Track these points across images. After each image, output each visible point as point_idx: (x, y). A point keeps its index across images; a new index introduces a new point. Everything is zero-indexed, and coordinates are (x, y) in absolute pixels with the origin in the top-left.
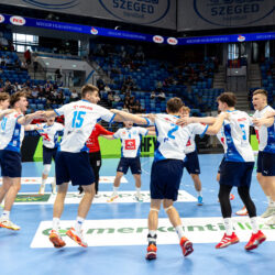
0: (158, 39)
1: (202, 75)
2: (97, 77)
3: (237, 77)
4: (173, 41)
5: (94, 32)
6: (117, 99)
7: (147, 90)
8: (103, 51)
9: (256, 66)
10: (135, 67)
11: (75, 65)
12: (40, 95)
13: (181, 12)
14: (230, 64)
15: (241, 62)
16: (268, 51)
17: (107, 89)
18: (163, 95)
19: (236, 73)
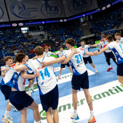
0: (61, 21)
1: (76, 28)
2: (47, 35)
4: (65, 20)
5: (43, 23)
6: (54, 40)
7: (62, 35)
8: (47, 28)
9: (89, 22)
10: (57, 30)
12: (32, 44)
14: (83, 23)
15: (85, 22)
16: (91, 17)
17: (51, 38)
18: (66, 36)
19: (85, 25)
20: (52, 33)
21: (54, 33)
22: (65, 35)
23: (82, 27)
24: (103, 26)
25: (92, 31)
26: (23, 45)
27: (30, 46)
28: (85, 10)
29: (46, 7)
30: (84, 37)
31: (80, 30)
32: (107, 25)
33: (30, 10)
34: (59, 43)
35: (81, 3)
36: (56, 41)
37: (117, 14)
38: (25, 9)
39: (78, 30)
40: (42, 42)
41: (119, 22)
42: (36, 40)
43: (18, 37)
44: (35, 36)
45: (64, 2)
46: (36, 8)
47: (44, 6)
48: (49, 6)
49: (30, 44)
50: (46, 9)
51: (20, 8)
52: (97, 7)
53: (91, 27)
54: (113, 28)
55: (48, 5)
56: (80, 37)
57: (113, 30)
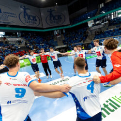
1: (51, 38)
2: (25, 42)
3: (59, 38)
6: (32, 47)
8: (24, 35)
9: (62, 35)
10: (34, 38)
11: (17, 39)
13: (43, 23)
14: (57, 35)
15: (59, 34)
16: (64, 31)
17: (28, 45)
19: (59, 37)
20: (29, 40)
21: (32, 41)
22: (42, 43)
23: (57, 38)
24: (73, 39)
25: (64, 43)
27: (6, 51)
28: (60, 24)
29: (24, 15)
30: (58, 47)
31: (55, 40)
32: (76, 39)
33: (7, 14)
34: (36, 50)
35: (56, 18)
36: (33, 48)
37: (83, 31)
39: (53, 40)
40: (19, 47)
41: (84, 38)
42: (13, 45)
44: (12, 41)
45: (42, 14)
46: (13, 14)
47: (23, 13)
48: (27, 15)
49: (7, 49)
50: (24, 17)
52: (69, 24)
53: (64, 39)
54: (80, 41)
56: (55, 46)
57: (81, 43)
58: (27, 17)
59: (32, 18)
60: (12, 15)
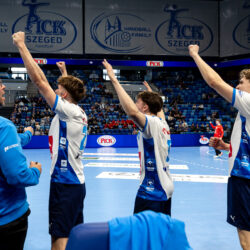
11: (141, 88)
26: (97, 107)
27: (111, 113)
38: (120, 29)
43: (92, 90)
48: (178, 25)
49: (112, 109)
50: (169, 33)
51: (110, 26)
55: (177, 23)
58: (175, 32)
59: (188, 33)
60: (140, 32)
